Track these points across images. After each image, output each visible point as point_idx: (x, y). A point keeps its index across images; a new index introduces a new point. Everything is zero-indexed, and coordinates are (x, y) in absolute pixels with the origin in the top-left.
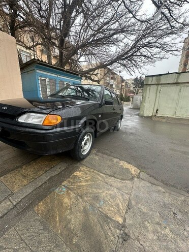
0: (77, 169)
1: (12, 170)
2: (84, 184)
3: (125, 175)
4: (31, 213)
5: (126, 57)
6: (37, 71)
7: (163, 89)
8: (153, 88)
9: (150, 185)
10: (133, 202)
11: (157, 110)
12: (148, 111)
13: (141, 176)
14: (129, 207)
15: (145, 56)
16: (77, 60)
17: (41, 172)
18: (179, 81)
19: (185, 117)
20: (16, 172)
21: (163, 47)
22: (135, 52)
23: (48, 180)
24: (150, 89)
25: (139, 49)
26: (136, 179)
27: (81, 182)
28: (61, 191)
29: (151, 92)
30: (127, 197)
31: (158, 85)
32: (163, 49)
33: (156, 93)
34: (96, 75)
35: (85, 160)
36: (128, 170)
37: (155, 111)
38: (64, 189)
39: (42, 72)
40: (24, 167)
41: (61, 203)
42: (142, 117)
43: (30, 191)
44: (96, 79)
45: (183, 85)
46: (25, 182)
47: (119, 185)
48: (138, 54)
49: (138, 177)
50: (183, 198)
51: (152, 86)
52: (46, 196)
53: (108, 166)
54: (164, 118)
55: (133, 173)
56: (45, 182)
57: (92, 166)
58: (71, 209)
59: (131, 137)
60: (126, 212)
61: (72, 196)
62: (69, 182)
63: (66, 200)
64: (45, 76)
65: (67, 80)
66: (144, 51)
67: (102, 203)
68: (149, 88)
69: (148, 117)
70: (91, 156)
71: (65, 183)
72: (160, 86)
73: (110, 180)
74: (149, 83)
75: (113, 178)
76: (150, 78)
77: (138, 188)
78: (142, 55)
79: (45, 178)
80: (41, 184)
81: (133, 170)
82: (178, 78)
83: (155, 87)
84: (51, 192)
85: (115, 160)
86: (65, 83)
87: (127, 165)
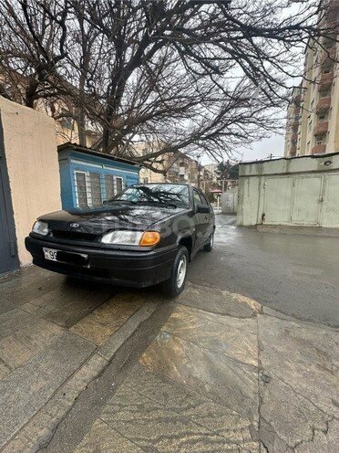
0: (172, 310)
1: (81, 318)
2: (191, 327)
3: (243, 312)
4: (136, 367)
5: (209, 135)
6: (72, 161)
7: (269, 182)
8: (254, 181)
9: (279, 320)
10: (263, 342)
11: (263, 215)
12: (250, 218)
13: (264, 311)
14: (260, 349)
15: (236, 135)
16: (130, 140)
17: (124, 318)
18: (291, 171)
19: (306, 223)
20: (88, 320)
21: (261, 123)
22: (221, 129)
23: (139, 327)
24: (249, 183)
25: (226, 125)
26: (259, 316)
27: (186, 325)
28: (164, 339)
29: (250, 187)
30: (255, 337)
31: (259, 176)
32: (262, 125)
33: (259, 189)
34: (161, 162)
35: (180, 297)
36: (245, 303)
37: (260, 217)
38: (168, 336)
39: (79, 162)
40: (96, 312)
41: (171, 353)
42: (241, 227)
43: (121, 343)
44: (160, 168)
45: (297, 176)
46: (109, 332)
47: (239, 325)
48: (226, 131)
49: (262, 313)
50: (324, 332)
51: (252, 179)
52: (147, 346)
53: (217, 302)
54: (275, 226)
55: (253, 307)
56: (136, 330)
57: (194, 304)
58: (187, 357)
59: (234, 260)
60: (259, 354)
61: (181, 342)
62: (170, 326)
63: (176, 348)
64: (83, 168)
65: (118, 172)
66: (234, 127)
67: (224, 347)
68: (247, 181)
69: (250, 227)
70: (187, 291)
71: (164, 328)
72: (263, 178)
73: (225, 319)
74: (247, 174)
75: (226, 317)
76: (248, 167)
77: (265, 325)
78: (232, 134)
79: (133, 325)
80: (130, 333)
81: (252, 304)
82: (288, 166)
83: (257, 180)
84: (151, 342)
85: (225, 293)
86: (115, 178)
87: (242, 299)
